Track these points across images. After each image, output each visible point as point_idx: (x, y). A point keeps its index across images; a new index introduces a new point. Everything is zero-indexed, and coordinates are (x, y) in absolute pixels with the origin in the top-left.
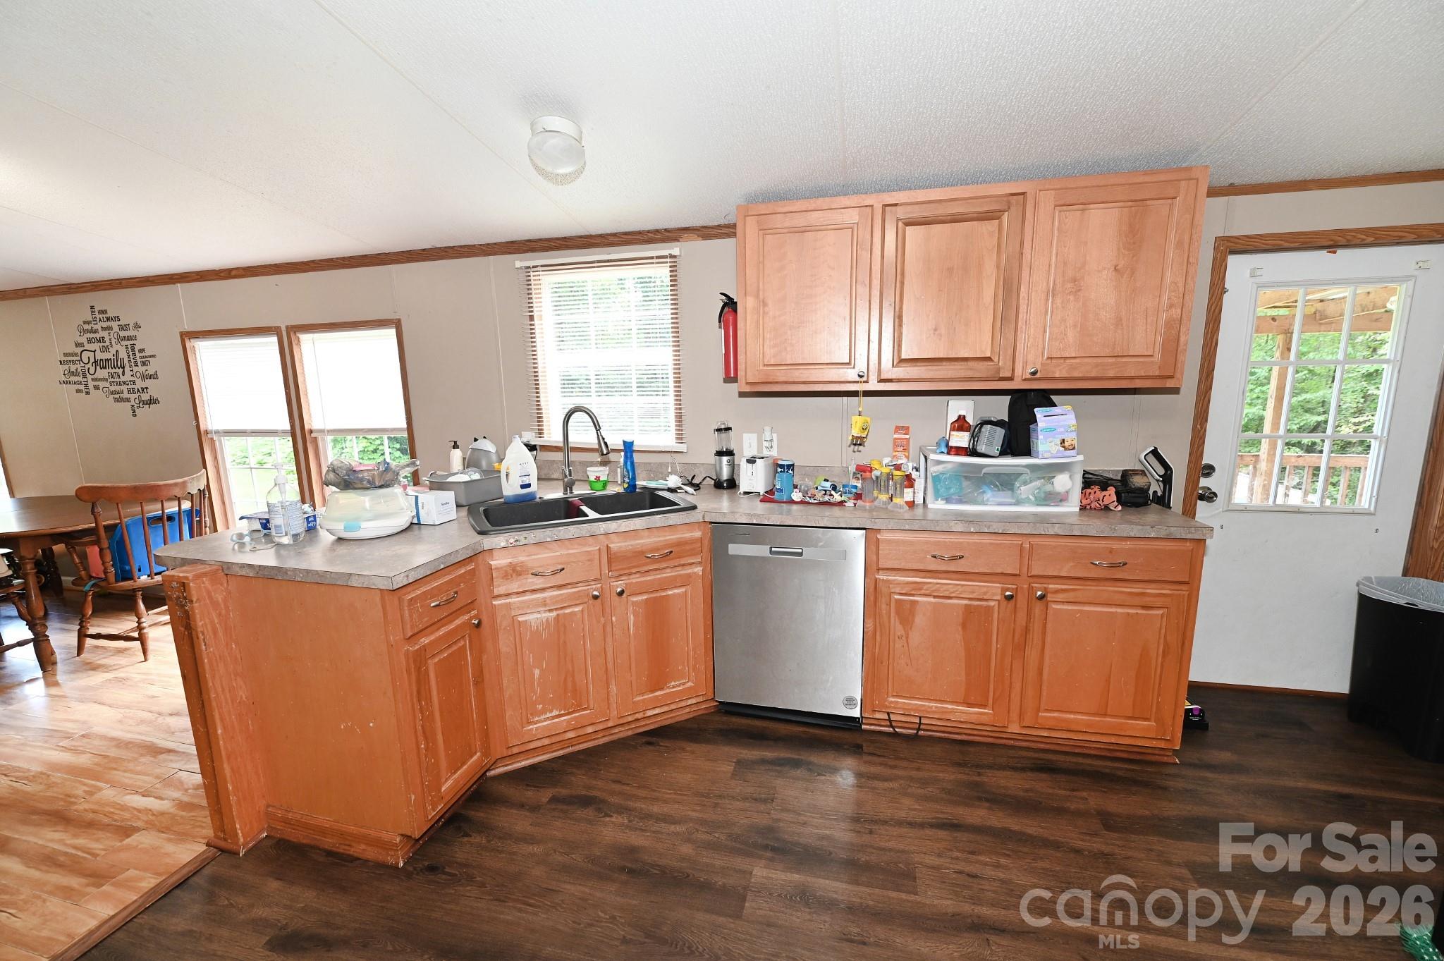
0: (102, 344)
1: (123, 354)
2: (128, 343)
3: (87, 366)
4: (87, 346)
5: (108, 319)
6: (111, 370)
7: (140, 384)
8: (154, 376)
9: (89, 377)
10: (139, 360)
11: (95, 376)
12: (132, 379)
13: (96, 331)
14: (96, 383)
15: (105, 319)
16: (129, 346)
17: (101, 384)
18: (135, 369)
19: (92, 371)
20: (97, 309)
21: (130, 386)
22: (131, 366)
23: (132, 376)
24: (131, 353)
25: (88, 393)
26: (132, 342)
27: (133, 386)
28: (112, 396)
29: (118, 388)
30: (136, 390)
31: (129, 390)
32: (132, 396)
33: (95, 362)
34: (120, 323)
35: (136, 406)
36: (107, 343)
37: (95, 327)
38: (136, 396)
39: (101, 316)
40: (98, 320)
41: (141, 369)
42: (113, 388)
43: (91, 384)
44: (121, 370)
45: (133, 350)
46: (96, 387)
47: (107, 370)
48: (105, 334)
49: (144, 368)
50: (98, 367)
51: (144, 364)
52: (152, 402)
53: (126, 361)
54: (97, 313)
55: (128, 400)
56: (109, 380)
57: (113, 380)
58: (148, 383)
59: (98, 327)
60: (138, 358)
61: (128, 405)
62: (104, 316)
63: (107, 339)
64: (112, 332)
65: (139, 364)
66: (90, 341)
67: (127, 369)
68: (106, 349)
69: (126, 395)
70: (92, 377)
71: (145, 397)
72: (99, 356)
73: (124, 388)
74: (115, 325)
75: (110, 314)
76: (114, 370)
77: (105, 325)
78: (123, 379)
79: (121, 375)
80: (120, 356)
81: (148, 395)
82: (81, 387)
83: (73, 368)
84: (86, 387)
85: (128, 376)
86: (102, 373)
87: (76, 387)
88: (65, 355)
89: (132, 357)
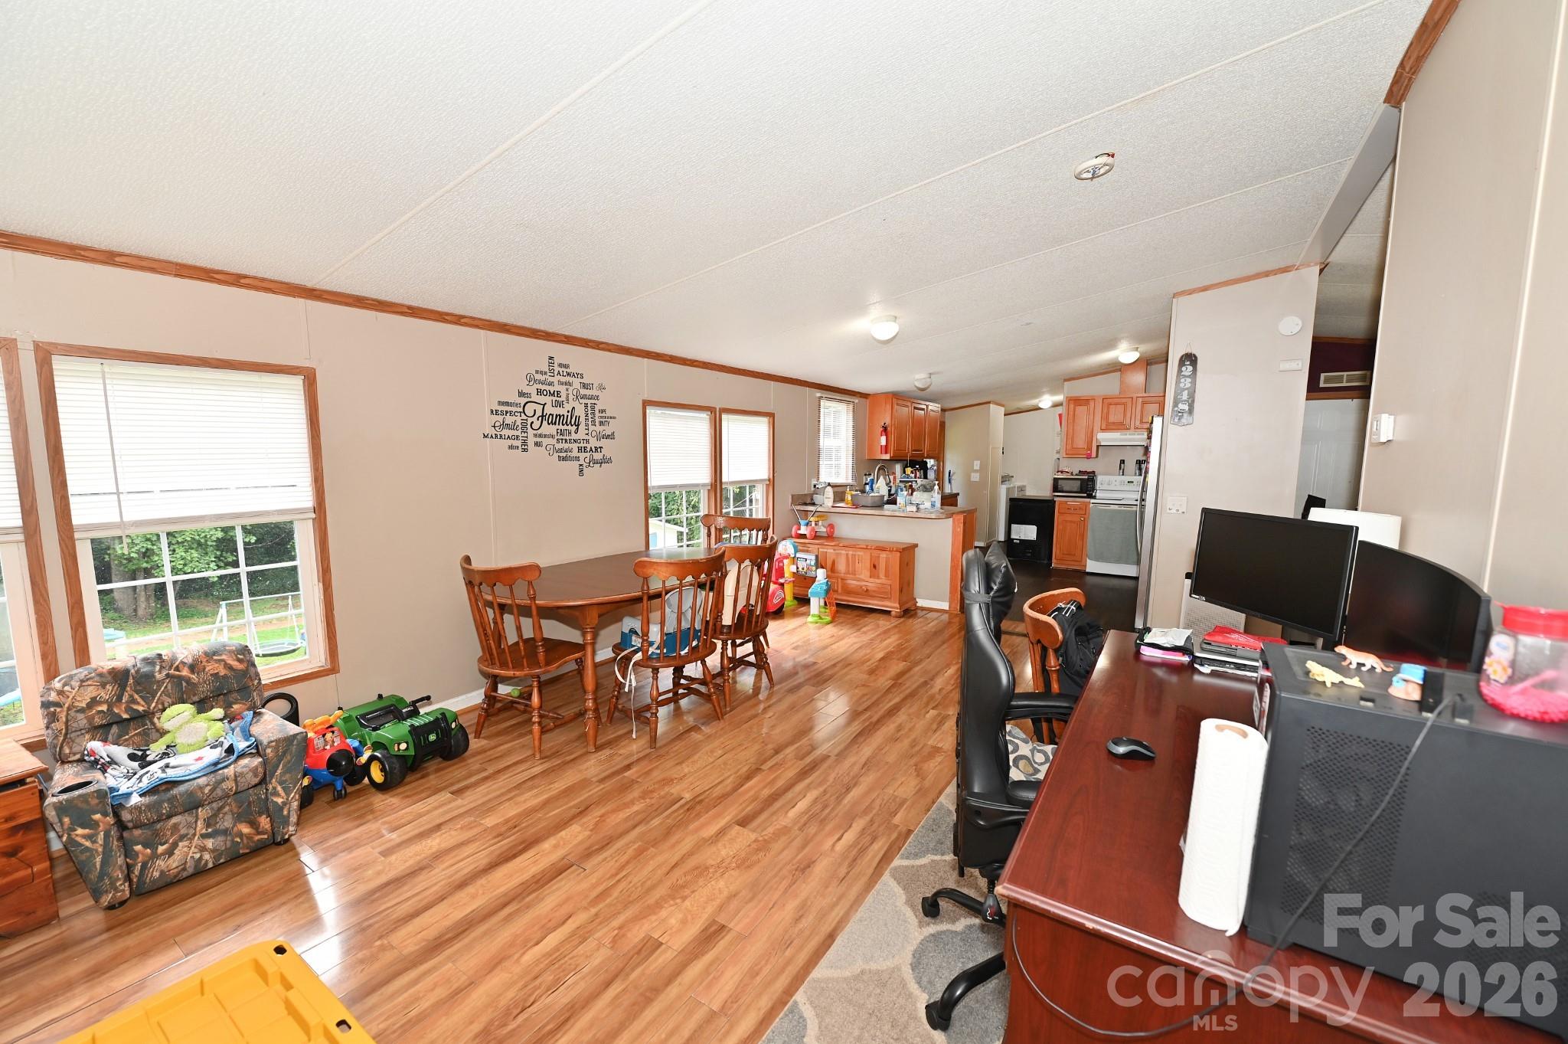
0: (557, 399)
1: (580, 411)
2: (589, 402)
3: (530, 420)
4: (535, 397)
5: (568, 374)
6: (561, 427)
7: (593, 443)
8: (611, 437)
9: (529, 431)
10: (597, 420)
11: (539, 432)
12: (586, 437)
13: (550, 384)
14: (539, 440)
15: (565, 374)
16: (589, 405)
17: (546, 442)
18: (591, 428)
19: (536, 425)
20: (557, 361)
21: (582, 445)
22: (587, 425)
23: (588, 434)
24: (589, 412)
25: (525, 450)
26: (593, 401)
27: (585, 445)
28: (556, 455)
29: (566, 446)
30: (588, 450)
31: (580, 450)
32: (582, 455)
33: (542, 416)
34: (582, 381)
35: (585, 464)
36: (563, 398)
37: (550, 379)
38: (588, 455)
39: (561, 370)
40: (556, 373)
41: (598, 428)
42: (559, 446)
43: (531, 440)
44: (575, 428)
45: (593, 409)
46: (537, 444)
47: (557, 427)
48: (562, 389)
49: (602, 428)
50: (545, 423)
51: (601, 423)
52: (606, 461)
53: (582, 419)
54: (556, 365)
55: (578, 459)
56: (556, 437)
57: (561, 437)
58: (603, 443)
59: (555, 380)
60: (596, 418)
61: (576, 463)
62: (565, 370)
63: (563, 395)
64: (571, 389)
65: (597, 423)
66: (539, 392)
67: (582, 427)
68: (560, 404)
69: (575, 453)
70: (535, 432)
71: (597, 456)
72: (549, 410)
73: (575, 446)
74: (576, 382)
75: (572, 370)
76: (565, 427)
77: (563, 379)
78: (574, 436)
79: (573, 432)
80: (576, 413)
81: (602, 454)
82: (518, 443)
83: (509, 420)
84: (525, 443)
85: (581, 434)
86: (547, 429)
87: (510, 442)
88: (501, 403)
89: (590, 416)
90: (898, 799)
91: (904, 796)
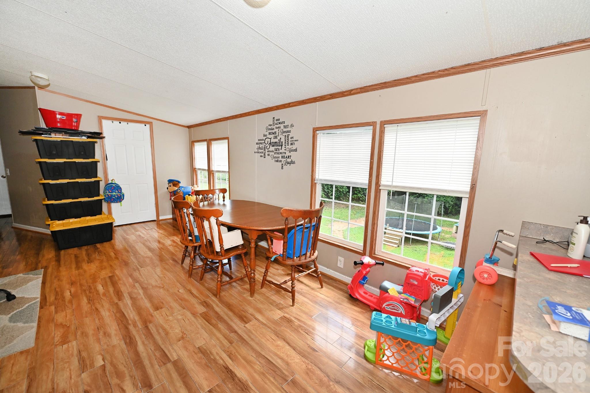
0: (275, 135)
1: (283, 140)
2: (286, 134)
3: (266, 145)
4: (269, 136)
5: (279, 123)
7: (288, 154)
8: (296, 150)
9: (266, 150)
10: (290, 143)
11: (269, 150)
12: (285, 151)
13: (273, 129)
14: (269, 153)
15: (278, 123)
16: (287, 136)
17: (271, 153)
18: (287, 147)
19: (268, 148)
20: (275, 119)
21: (283, 155)
22: (285, 145)
23: (285, 150)
24: (286, 139)
25: (265, 157)
26: (288, 134)
27: (284, 155)
28: (274, 159)
29: (277, 155)
30: (285, 157)
31: (282, 157)
32: (283, 160)
33: (270, 143)
34: (284, 125)
35: (284, 164)
36: (277, 135)
37: (273, 127)
38: (285, 159)
39: (277, 122)
40: (275, 124)
41: (290, 147)
42: (275, 155)
43: (267, 153)
44: (281, 147)
45: (288, 137)
46: (268, 155)
47: (275, 147)
48: (276, 130)
49: (292, 146)
50: (271, 146)
51: (292, 144)
52: (292, 162)
53: (284, 143)
54: (275, 121)
55: (281, 161)
56: (274, 152)
57: (276, 152)
58: (292, 154)
59: (274, 127)
60: (289, 142)
61: (281, 163)
62: (278, 122)
63: (277, 133)
64: (280, 129)
65: (289, 144)
66: (270, 134)
67: (283, 146)
68: (276, 137)
69: (280, 159)
70: (268, 150)
71: (289, 160)
72: (273, 140)
73: (280, 156)
74: (282, 126)
75: (281, 121)
76: (277, 147)
77: (277, 126)
78: (281, 151)
79: (280, 149)
80: (282, 141)
81: (291, 159)
82: (263, 155)
83: (261, 146)
84: (265, 155)
85: (283, 150)
86: (272, 148)
87: (261, 154)
88: (259, 140)
89: (287, 141)
90: (60, 311)
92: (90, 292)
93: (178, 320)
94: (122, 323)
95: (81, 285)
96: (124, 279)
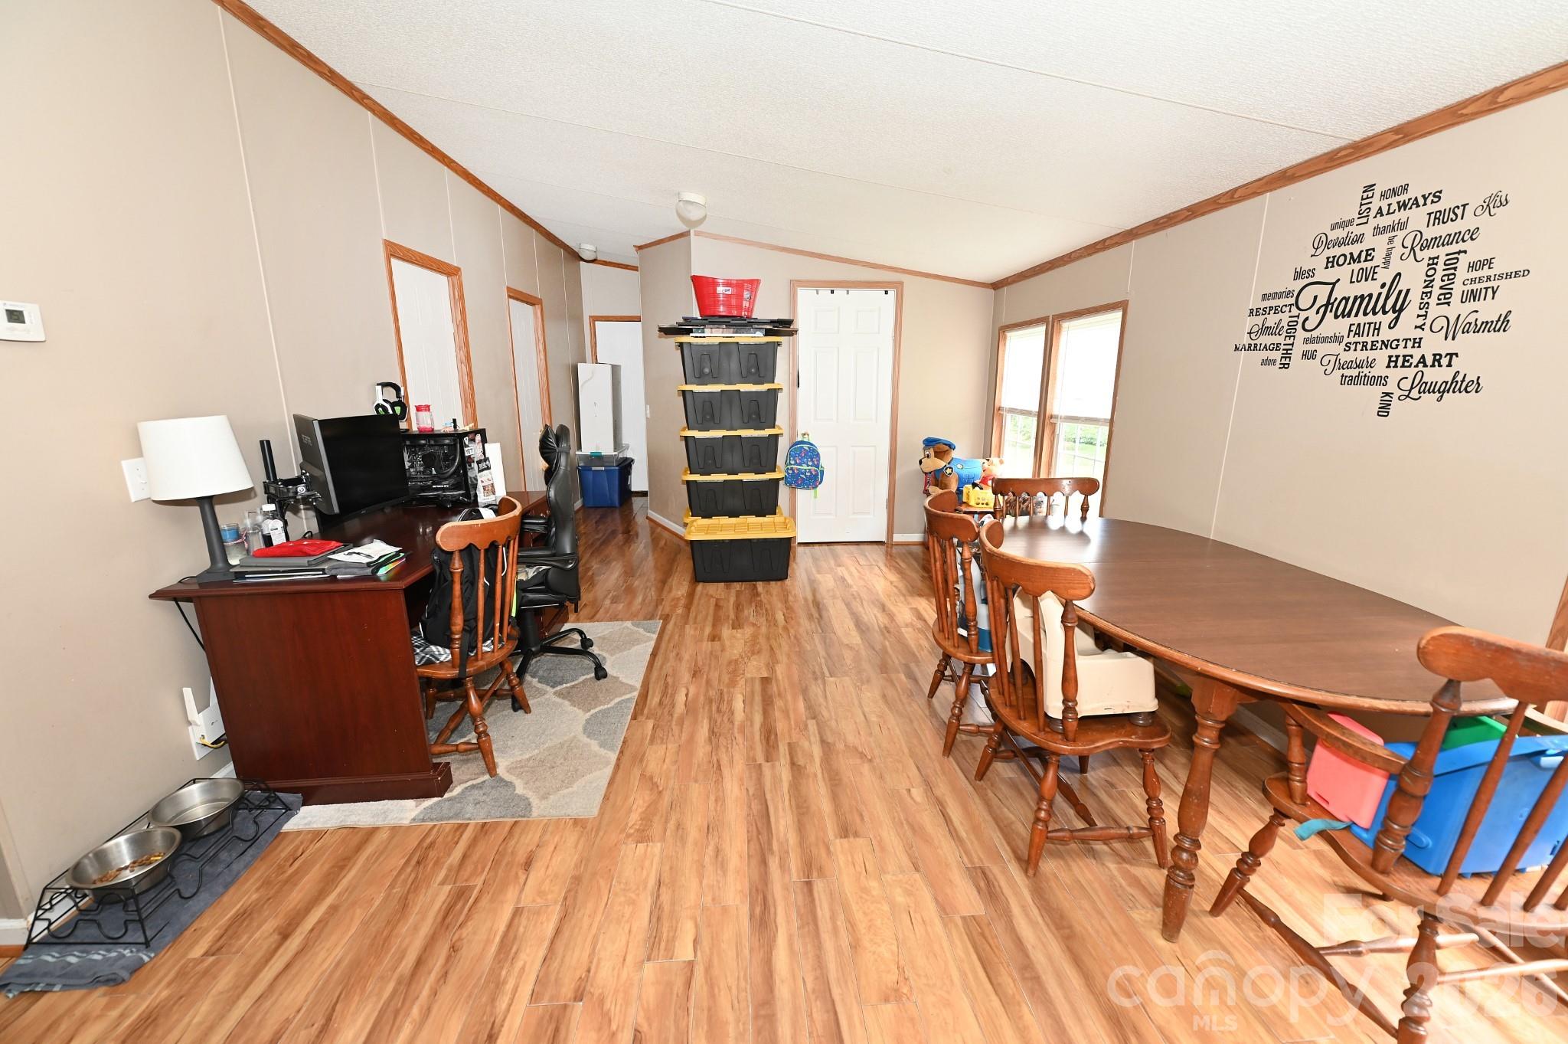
0: (1363, 265)
1: (1413, 280)
2: (1442, 252)
3: (1303, 315)
4: (1322, 275)
5: (1405, 205)
6: (1361, 319)
7: (1433, 344)
9: (1300, 334)
10: (1458, 289)
11: (1315, 334)
12: (1418, 333)
13: (1359, 239)
14: (1311, 347)
15: (1395, 207)
16: (1443, 259)
17: (1322, 349)
18: (1434, 311)
19: (1311, 324)
20: (1380, 189)
21: (1401, 351)
22: (1426, 305)
23: (1421, 327)
24: (1440, 275)
25: (1285, 366)
26: (1457, 247)
27: (1409, 351)
28: (1338, 373)
29: (1361, 355)
30: (1415, 360)
31: (1392, 362)
32: (1395, 374)
33: (1326, 306)
34: (1436, 207)
35: (1398, 393)
36: (1378, 261)
37: (1356, 230)
38: (1410, 372)
39: (1384, 204)
40: (1374, 212)
41: (1458, 309)
42: (1346, 357)
43: (1299, 348)
44: (1391, 316)
45: (1452, 265)
46: (1310, 355)
47: (1352, 320)
48: (1380, 243)
49: (1472, 305)
50: (1330, 315)
51: (1473, 296)
52: (1459, 385)
53: (1415, 298)
54: (1376, 198)
55: (1382, 380)
56: (1346, 340)
57: (1357, 339)
58: (1463, 343)
59: (1367, 229)
60: (1458, 280)
61: (1377, 391)
62: (1394, 199)
63: (1379, 258)
64: (1404, 233)
65: (1456, 298)
66: (1331, 262)
67: (1411, 311)
68: (1368, 275)
69: (1379, 369)
70: (1308, 335)
71: (1434, 375)
72: (1345, 290)
73: (1382, 356)
74: (1417, 218)
75: (1412, 193)
76: (1370, 318)
77: (1387, 221)
78: (1386, 334)
79: (1384, 327)
80: (1402, 286)
81: (1451, 371)
82: (1276, 355)
83: (1272, 320)
84: (1287, 355)
85: (1407, 326)
86: (1333, 326)
87: (1265, 354)
88: (1265, 297)
89: (1437, 283)
90: (659, 742)
91: (654, 747)
92: (719, 711)
93: (893, 905)
94: (759, 839)
95: (708, 682)
96: (789, 697)
